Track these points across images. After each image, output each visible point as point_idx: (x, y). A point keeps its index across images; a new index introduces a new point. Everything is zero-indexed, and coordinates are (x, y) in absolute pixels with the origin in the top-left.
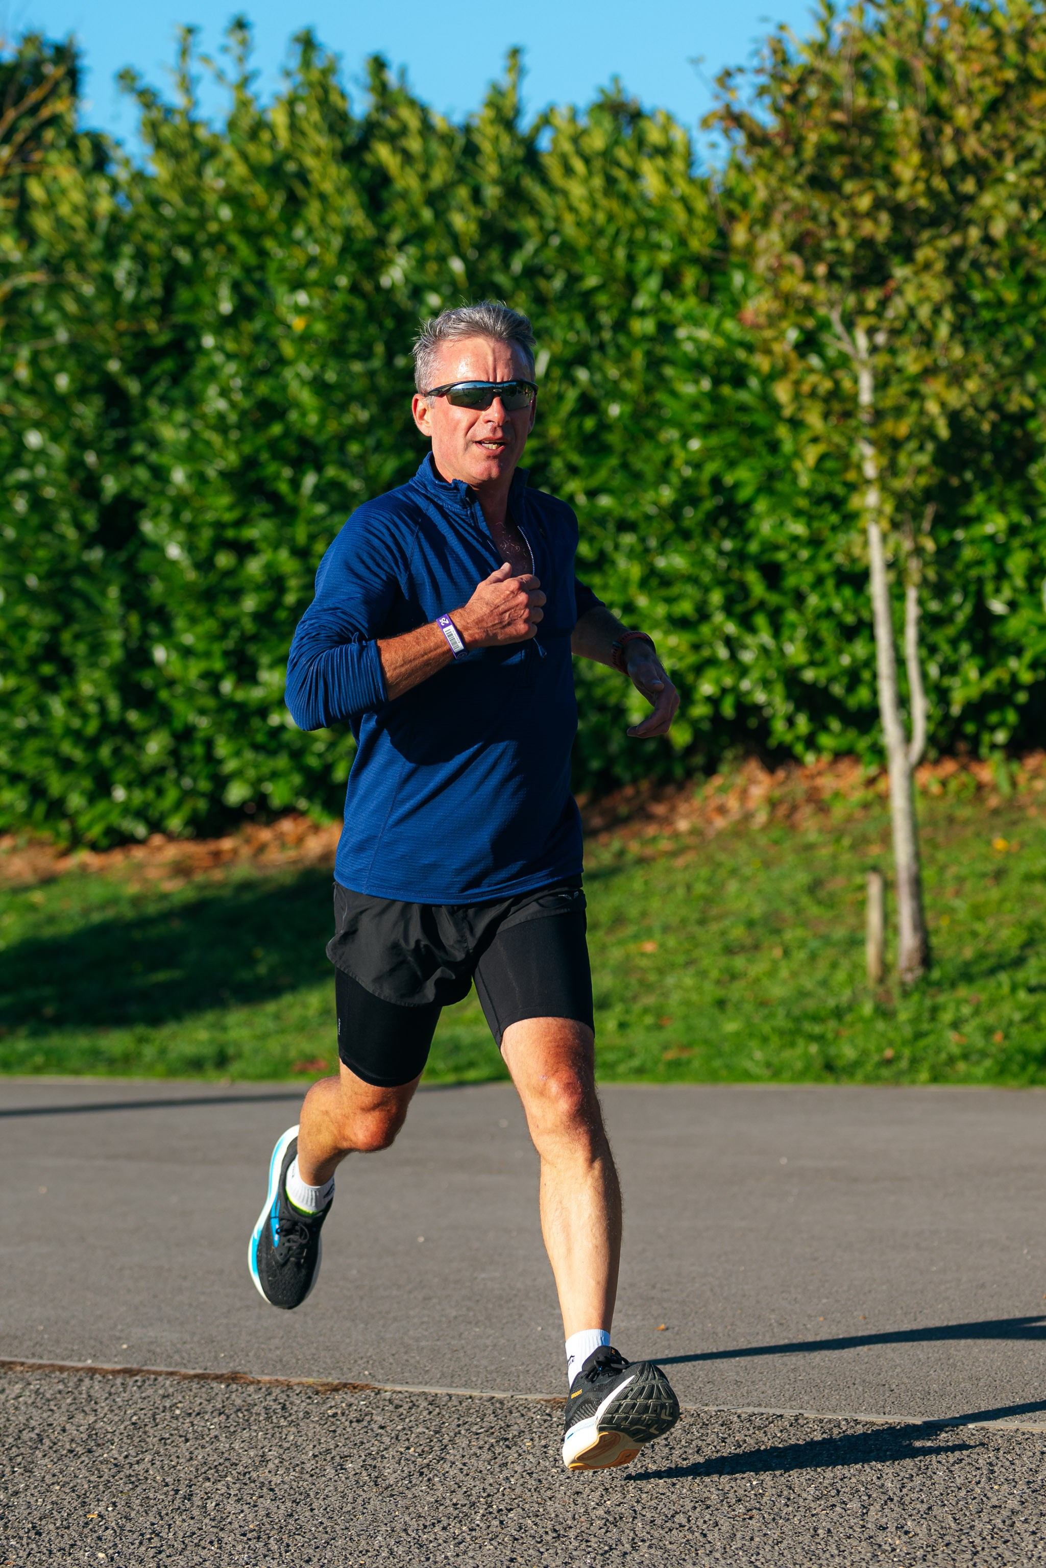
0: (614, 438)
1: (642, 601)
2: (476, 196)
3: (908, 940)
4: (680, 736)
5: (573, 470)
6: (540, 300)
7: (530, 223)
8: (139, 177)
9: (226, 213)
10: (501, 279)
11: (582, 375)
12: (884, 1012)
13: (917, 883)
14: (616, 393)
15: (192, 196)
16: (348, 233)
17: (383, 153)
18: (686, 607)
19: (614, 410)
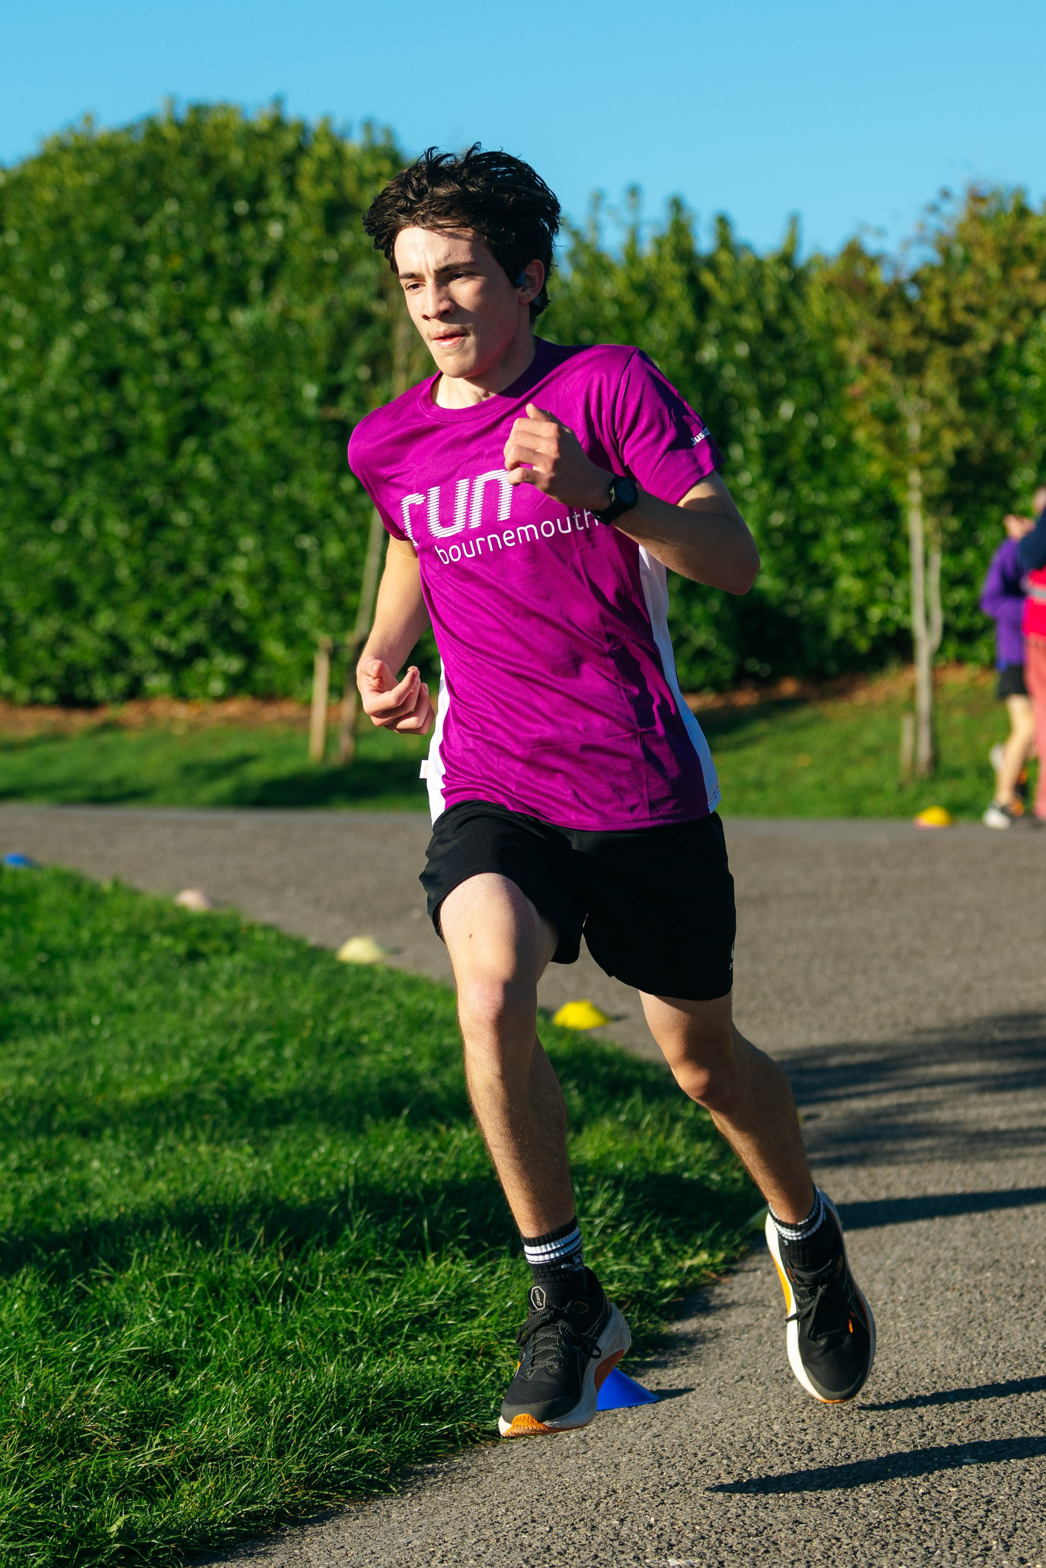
0: (829, 461)
1: (839, 560)
2: (761, 307)
3: (924, 751)
4: (863, 645)
5: (806, 479)
6: (792, 375)
7: (787, 326)
8: (565, 286)
9: (611, 311)
10: (770, 359)
11: (811, 421)
12: (901, 788)
13: (933, 720)
14: (829, 431)
15: (592, 296)
16: (682, 328)
17: (707, 279)
18: (864, 564)
19: (830, 442)
